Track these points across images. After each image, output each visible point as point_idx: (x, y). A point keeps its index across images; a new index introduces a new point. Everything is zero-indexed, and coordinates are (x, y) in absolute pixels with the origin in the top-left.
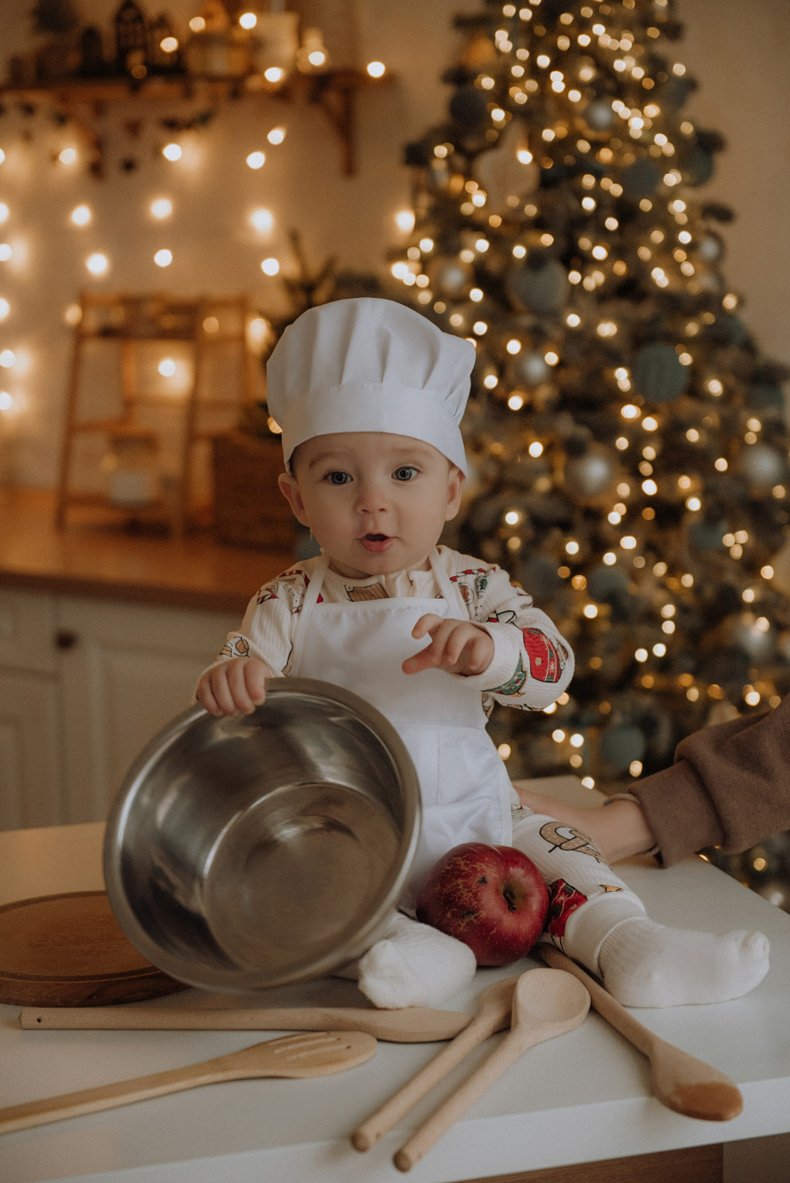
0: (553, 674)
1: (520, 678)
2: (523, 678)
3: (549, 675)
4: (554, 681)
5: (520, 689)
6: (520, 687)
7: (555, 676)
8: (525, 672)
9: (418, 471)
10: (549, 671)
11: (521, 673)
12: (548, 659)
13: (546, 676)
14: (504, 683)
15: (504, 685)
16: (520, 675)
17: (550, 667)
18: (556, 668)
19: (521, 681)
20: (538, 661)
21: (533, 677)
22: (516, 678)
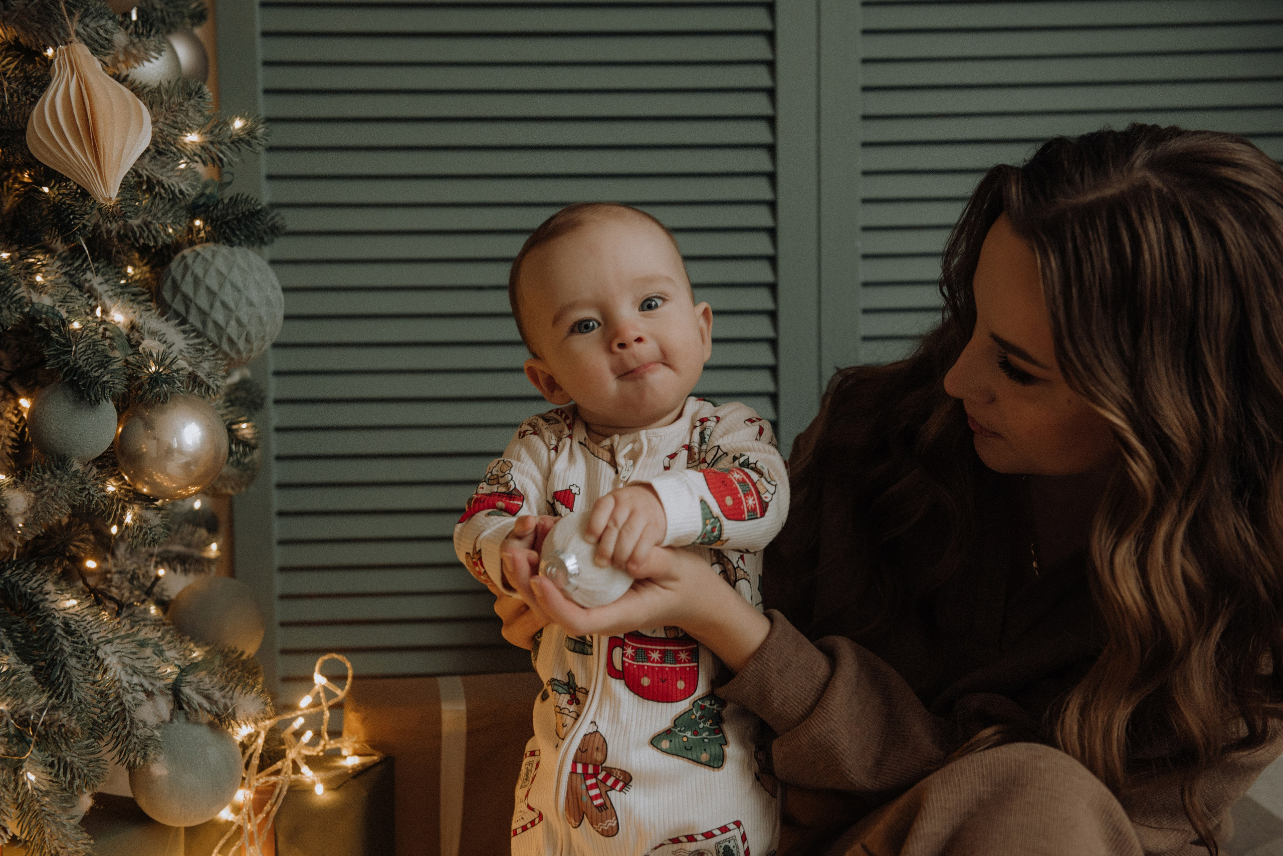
0: (754, 510)
1: (714, 525)
2: (718, 524)
3: (748, 511)
4: (759, 516)
5: (720, 536)
6: (720, 534)
7: (758, 511)
8: (717, 517)
9: (664, 300)
10: (748, 508)
11: (712, 520)
12: (741, 495)
13: (746, 513)
14: (696, 538)
15: (698, 539)
16: (713, 523)
17: (747, 503)
18: (757, 501)
19: (717, 529)
20: (729, 501)
21: (729, 519)
22: (709, 527)
